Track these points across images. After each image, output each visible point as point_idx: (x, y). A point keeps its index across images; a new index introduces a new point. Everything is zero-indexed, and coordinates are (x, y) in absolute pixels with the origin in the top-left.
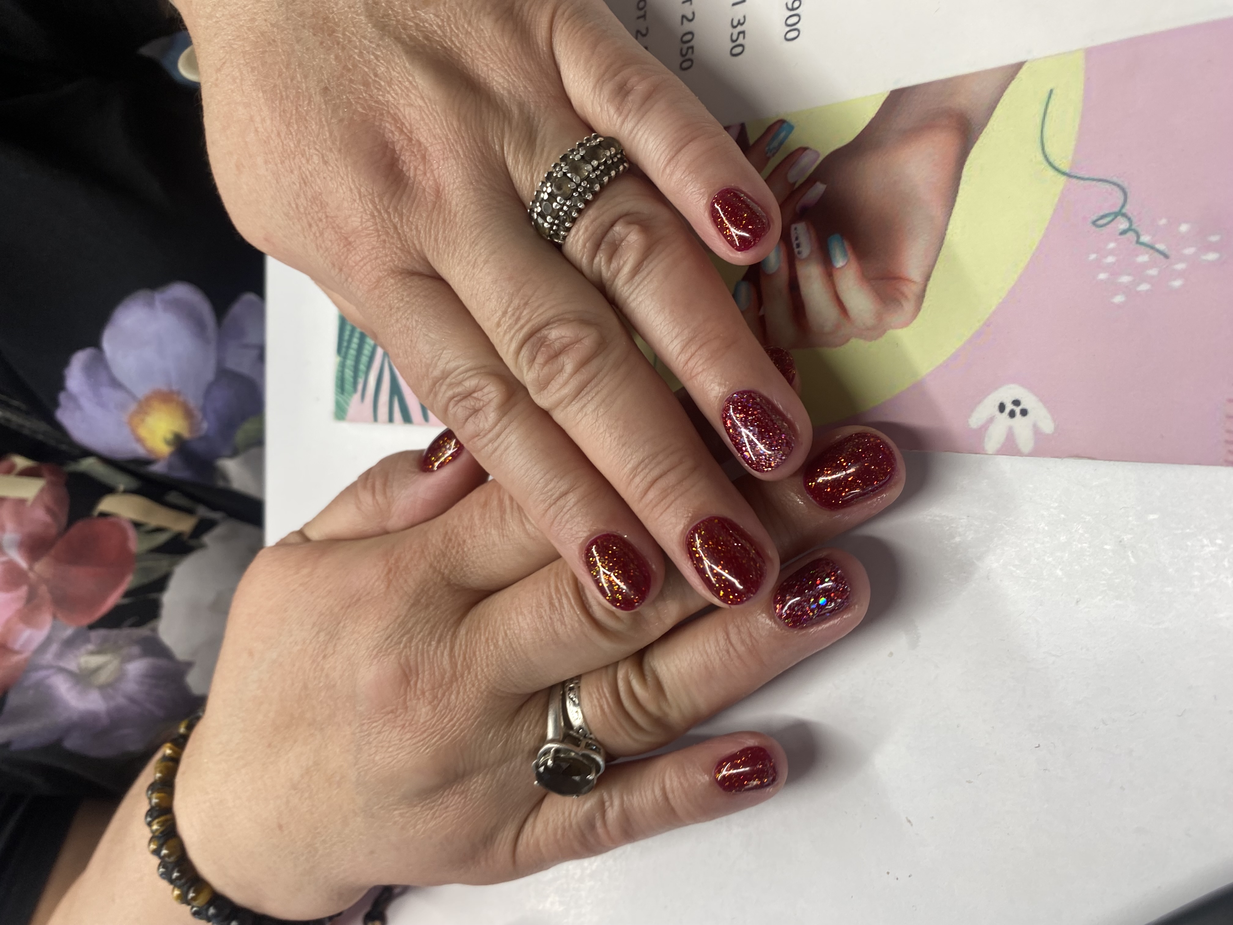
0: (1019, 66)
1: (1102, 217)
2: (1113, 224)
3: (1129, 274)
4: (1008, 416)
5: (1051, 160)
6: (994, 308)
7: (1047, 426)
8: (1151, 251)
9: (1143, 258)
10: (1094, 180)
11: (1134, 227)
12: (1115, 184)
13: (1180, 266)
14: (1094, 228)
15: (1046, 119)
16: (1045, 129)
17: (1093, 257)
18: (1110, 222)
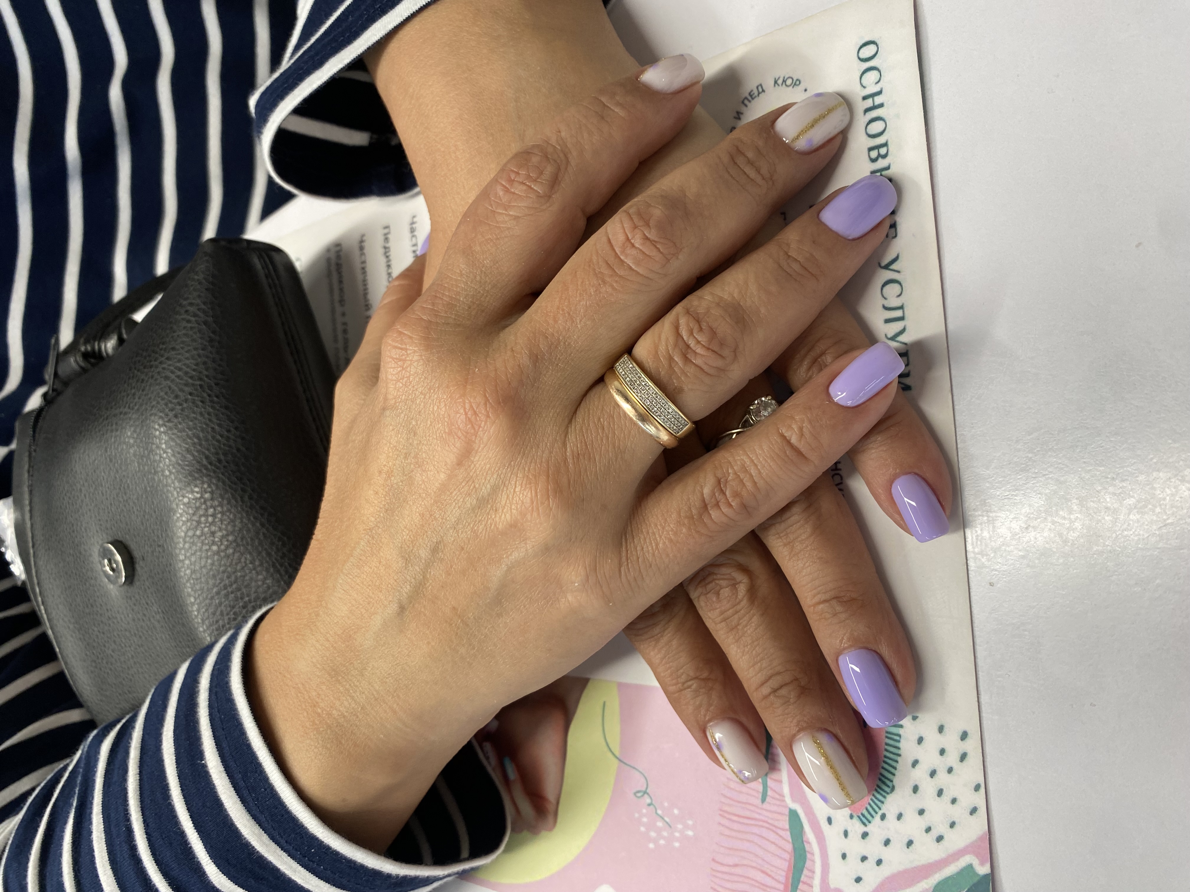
0: (587, 680)
1: (639, 792)
2: (643, 798)
3: (655, 832)
5: (609, 746)
8: (663, 821)
9: (660, 824)
10: (631, 766)
11: (653, 803)
12: (641, 773)
14: (635, 797)
15: (604, 718)
16: (605, 726)
17: (637, 815)
18: (643, 796)
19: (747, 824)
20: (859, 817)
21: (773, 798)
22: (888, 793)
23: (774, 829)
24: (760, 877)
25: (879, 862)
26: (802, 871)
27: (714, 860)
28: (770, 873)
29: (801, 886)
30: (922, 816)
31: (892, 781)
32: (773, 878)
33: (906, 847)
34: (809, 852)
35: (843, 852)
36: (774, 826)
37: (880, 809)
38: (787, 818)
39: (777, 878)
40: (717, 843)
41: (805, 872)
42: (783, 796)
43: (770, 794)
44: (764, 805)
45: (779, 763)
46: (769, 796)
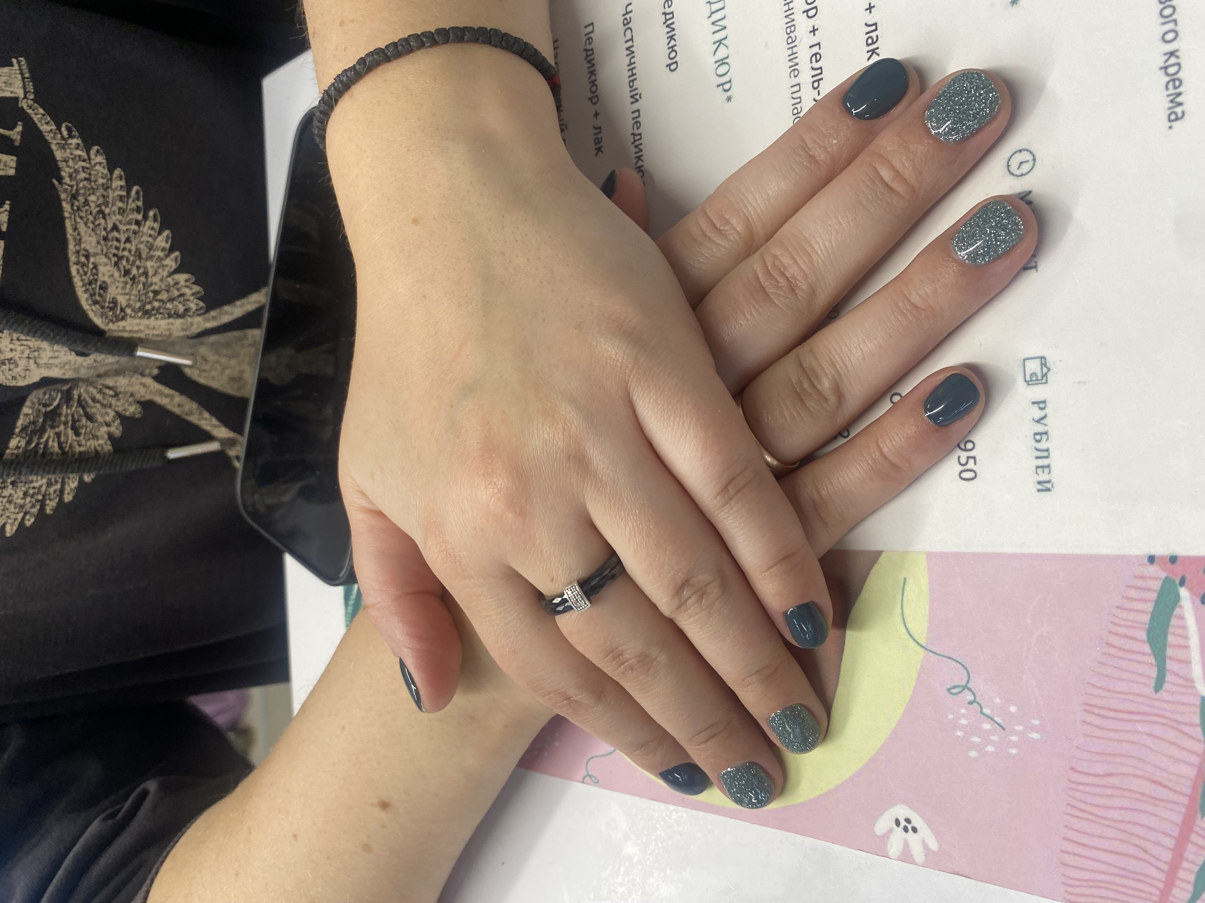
0: (879, 553)
1: (954, 687)
2: (962, 694)
3: (979, 737)
4: (903, 831)
5: (911, 633)
6: (882, 742)
7: (934, 845)
8: (992, 722)
9: (987, 726)
10: (944, 656)
11: (977, 700)
12: (960, 663)
13: (1014, 738)
14: (949, 694)
15: (904, 600)
16: (904, 608)
17: (951, 716)
18: (960, 692)
19: (1130, 721)
21: (1175, 684)
23: (1175, 725)
24: (1148, 788)
27: (1072, 769)
28: (1167, 783)
32: (1171, 789)
36: (1176, 721)
38: (1198, 710)
39: (1178, 788)
40: (1078, 748)
42: (1192, 681)
43: (1169, 680)
44: (1159, 694)
45: (1187, 638)
46: (1168, 682)
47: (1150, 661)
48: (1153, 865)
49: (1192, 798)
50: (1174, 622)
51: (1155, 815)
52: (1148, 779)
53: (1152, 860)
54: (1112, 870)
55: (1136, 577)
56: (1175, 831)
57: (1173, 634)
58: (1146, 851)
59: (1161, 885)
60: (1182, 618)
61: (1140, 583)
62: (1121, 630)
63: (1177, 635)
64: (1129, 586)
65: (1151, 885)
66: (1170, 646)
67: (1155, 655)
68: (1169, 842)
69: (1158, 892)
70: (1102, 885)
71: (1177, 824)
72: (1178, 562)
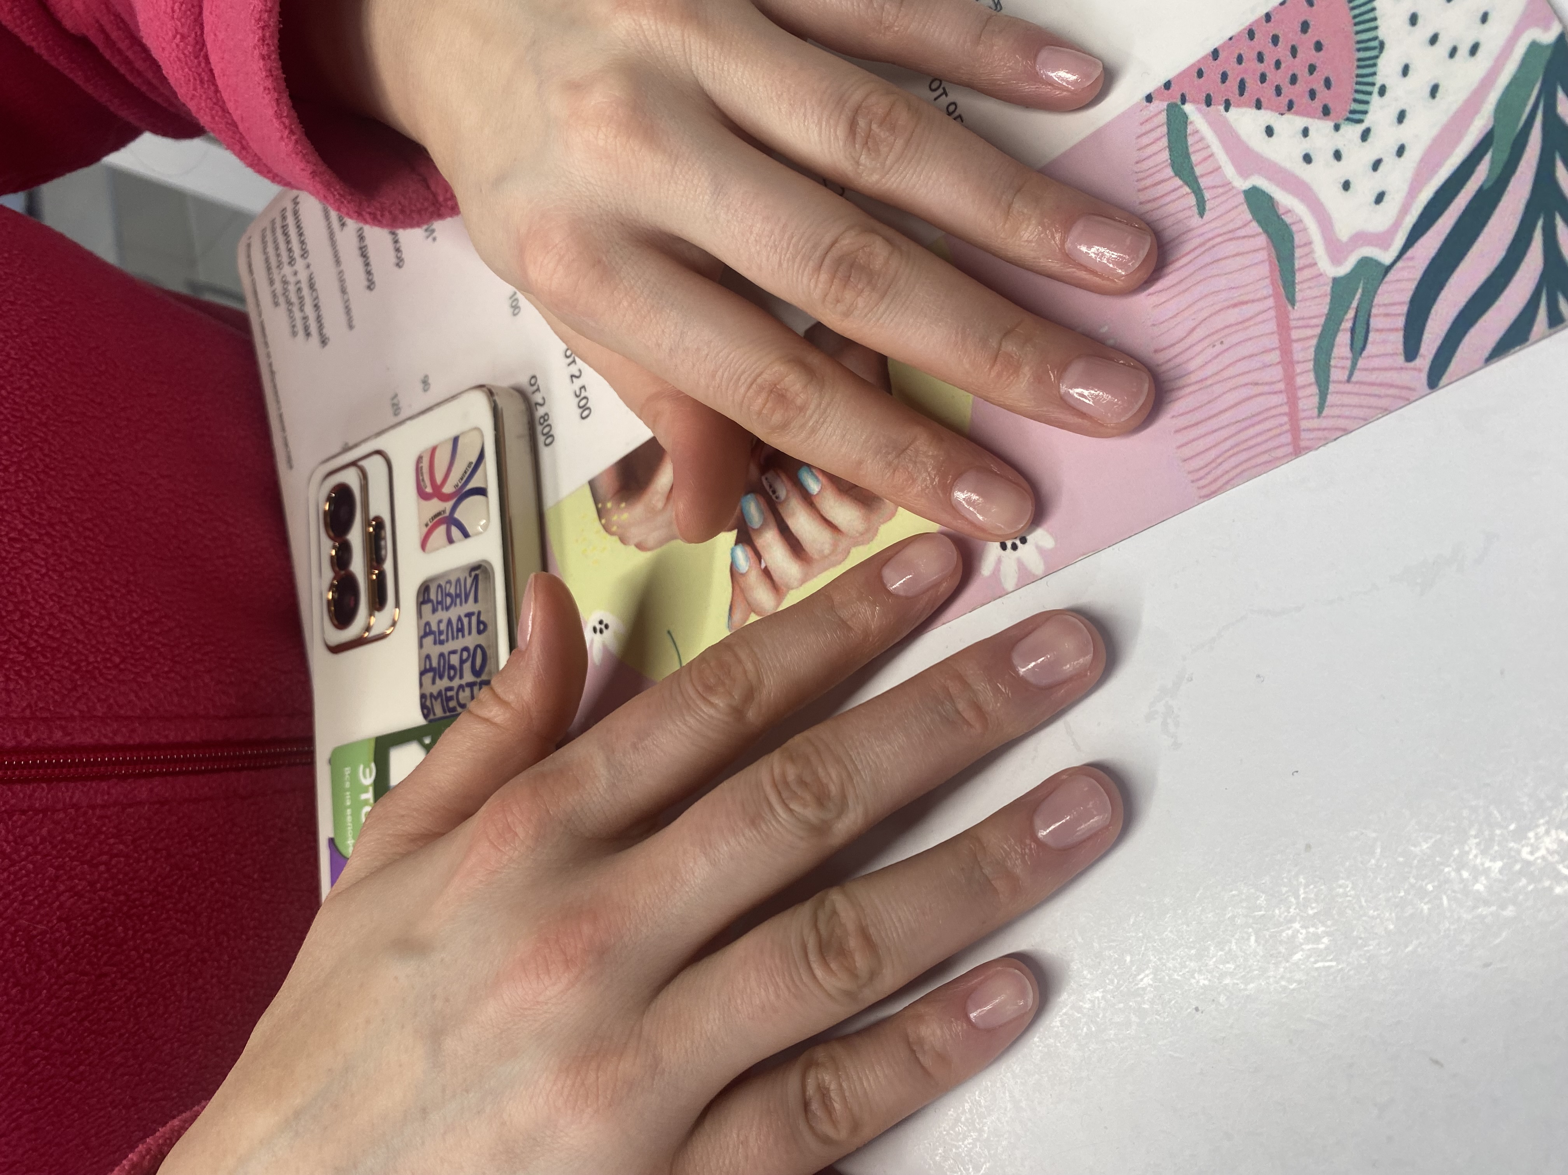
4: (1014, 552)
7: (1050, 543)
19: (1191, 261)
20: (1348, 119)
21: (1215, 198)
22: (1377, 57)
23: (1230, 236)
24: (1233, 316)
25: (1401, 151)
26: (1293, 255)
28: (1247, 298)
29: (1299, 277)
30: (1438, 44)
31: (1375, 38)
32: (1253, 301)
33: (1430, 100)
34: (1294, 223)
35: (1342, 181)
36: (1230, 232)
37: (1373, 84)
38: (1246, 206)
39: (1258, 296)
40: (1154, 325)
41: (1298, 253)
42: (1230, 183)
43: (1209, 197)
44: (1205, 217)
45: (1208, 147)
46: (1208, 200)
47: (1185, 193)
48: (1269, 393)
49: (1276, 295)
50: (1190, 140)
51: (1250, 339)
52: (1228, 307)
53: (1266, 389)
54: (1233, 429)
55: (1142, 124)
56: (1274, 341)
57: (1194, 152)
58: (1256, 384)
59: (1285, 409)
60: (1197, 132)
61: (1148, 127)
62: (1148, 182)
63: (1198, 151)
64: (1139, 137)
65: (1273, 416)
66: (1196, 165)
67: (1186, 183)
68: (1275, 357)
69: (1285, 419)
70: (1231, 452)
71: (1273, 333)
72: (1173, 85)
